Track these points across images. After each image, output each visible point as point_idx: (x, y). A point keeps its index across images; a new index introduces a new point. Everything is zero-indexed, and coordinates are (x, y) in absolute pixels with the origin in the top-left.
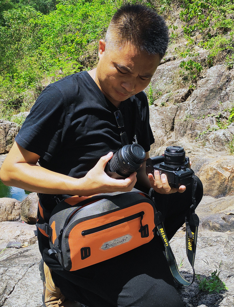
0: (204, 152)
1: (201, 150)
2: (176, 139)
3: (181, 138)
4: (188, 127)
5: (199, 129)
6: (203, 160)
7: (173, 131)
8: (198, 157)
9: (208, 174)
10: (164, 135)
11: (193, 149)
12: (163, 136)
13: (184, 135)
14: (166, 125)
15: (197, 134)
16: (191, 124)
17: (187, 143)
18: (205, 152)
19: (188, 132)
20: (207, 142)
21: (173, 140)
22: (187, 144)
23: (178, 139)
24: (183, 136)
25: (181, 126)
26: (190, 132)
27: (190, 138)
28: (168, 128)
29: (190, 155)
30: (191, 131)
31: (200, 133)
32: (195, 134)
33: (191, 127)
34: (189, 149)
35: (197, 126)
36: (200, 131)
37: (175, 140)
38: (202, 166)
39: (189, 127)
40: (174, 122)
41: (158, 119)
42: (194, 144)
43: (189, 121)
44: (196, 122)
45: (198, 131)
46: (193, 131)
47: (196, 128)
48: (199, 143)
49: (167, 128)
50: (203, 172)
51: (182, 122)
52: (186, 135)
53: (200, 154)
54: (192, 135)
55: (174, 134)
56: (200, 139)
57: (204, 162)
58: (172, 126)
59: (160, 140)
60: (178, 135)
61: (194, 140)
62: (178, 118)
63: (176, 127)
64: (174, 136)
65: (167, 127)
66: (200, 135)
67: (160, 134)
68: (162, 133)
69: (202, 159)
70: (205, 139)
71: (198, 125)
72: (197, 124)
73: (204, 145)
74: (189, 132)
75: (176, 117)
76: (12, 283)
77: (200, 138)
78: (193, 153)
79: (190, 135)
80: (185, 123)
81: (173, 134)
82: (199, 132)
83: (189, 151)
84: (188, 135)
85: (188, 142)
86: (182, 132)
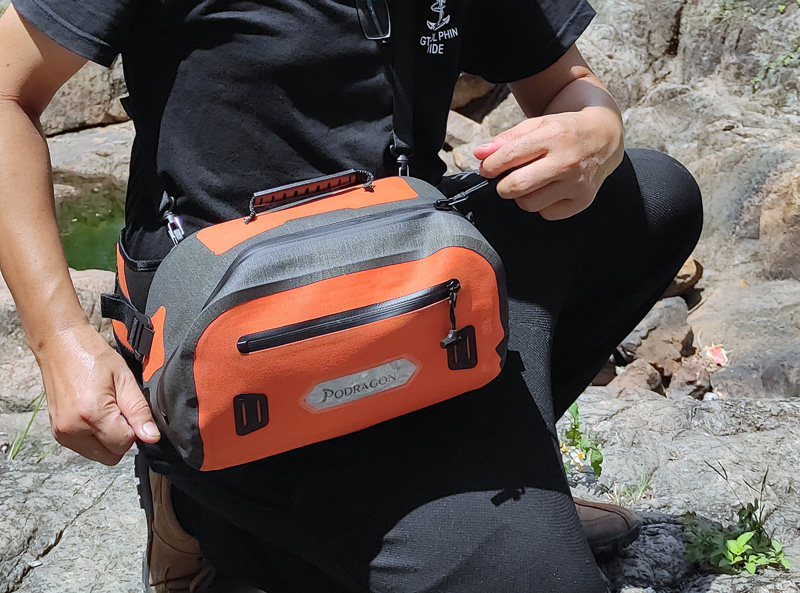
0: (779, 126)
1: (768, 120)
2: (683, 83)
3: (701, 78)
4: (726, 43)
5: (766, 49)
6: (774, 154)
7: (676, 54)
8: (756, 144)
9: (789, 204)
10: (643, 67)
11: (740, 117)
12: (639, 73)
13: (711, 70)
14: (654, 35)
15: (757, 64)
16: (737, 31)
17: (721, 96)
18: (785, 127)
19: (726, 57)
20: (790, 95)
21: (674, 86)
22: (722, 99)
23: (692, 82)
24: (708, 72)
25: (702, 39)
26: (734, 59)
27: (731, 78)
28: (656, 46)
29: (729, 138)
30: (738, 54)
31: (766, 63)
32: (750, 66)
33: (738, 41)
34: (729, 117)
35: (759, 38)
36: (768, 56)
37: (680, 87)
38: (771, 174)
39: (731, 40)
40: (678, 24)
41: (624, 15)
42: (745, 99)
43: (732, 21)
44: (755, 24)
45: (761, 54)
46: (744, 57)
47: (754, 45)
48: (765, 97)
49: (653, 45)
50: (772, 196)
51: (707, 25)
52: (718, 68)
53: (766, 134)
54: (740, 67)
55: (679, 65)
56: (769, 82)
57: (777, 163)
58: (672, 40)
59: (630, 87)
60: (693, 70)
61: (747, 87)
62: (692, 11)
63: (685, 40)
64: (679, 71)
65: (653, 42)
66: (767, 71)
67: (628, 66)
68: (635, 62)
69: (772, 151)
70: (786, 83)
71: (763, 34)
72: (759, 31)
73: (780, 104)
74: (729, 58)
75: (686, 7)
76: (56, 521)
77: (766, 80)
78: (741, 129)
79: (733, 70)
80: (718, 28)
81: (674, 65)
82: (764, 59)
83: (726, 124)
84: (727, 68)
85: (727, 93)
86: (705, 58)
